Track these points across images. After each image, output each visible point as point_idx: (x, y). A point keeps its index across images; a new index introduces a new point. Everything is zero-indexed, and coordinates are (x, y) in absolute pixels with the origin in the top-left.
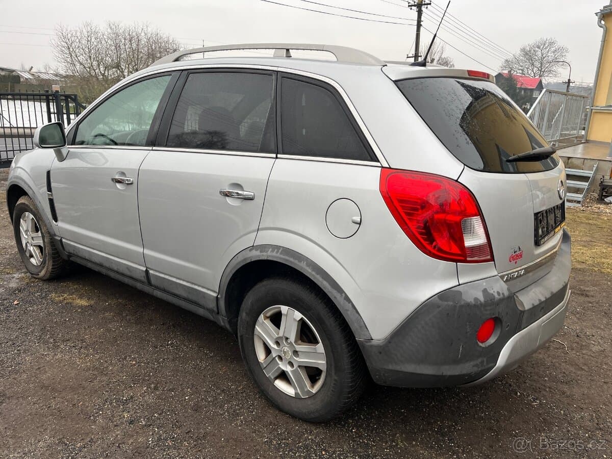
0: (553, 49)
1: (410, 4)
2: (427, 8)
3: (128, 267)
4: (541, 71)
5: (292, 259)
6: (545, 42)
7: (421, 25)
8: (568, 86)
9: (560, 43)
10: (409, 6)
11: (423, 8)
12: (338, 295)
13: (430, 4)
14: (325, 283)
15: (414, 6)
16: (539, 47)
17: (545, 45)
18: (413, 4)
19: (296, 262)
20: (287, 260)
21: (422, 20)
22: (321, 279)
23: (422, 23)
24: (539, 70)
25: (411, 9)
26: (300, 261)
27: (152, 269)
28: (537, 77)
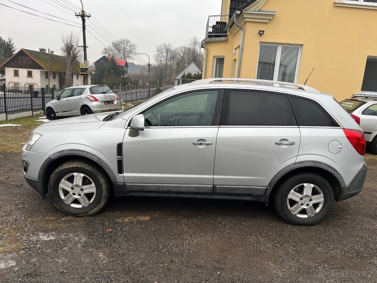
0: (129, 45)
1: (76, 14)
2: (88, 18)
3: (197, 188)
4: (124, 56)
5: (317, 164)
6: (125, 40)
7: (85, 28)
8: (149, 67)
9: (132, 42)
10: (76, 15)
11: (86, 18)
12: (336, 173)
13: (90, 16)
14: (332, 170)
15: (80, 16)
16: (122, 43)
17: (124, 42)
18: (79, 15)
19: (319, 165)
20: (314, 165)
21: (86, 25)
22: (330, 169)
23: (85, 27)
24: (123, 55)
25: (78, 17)
26: (321, 164)
27: (217, 185)
28: (122, 60)
